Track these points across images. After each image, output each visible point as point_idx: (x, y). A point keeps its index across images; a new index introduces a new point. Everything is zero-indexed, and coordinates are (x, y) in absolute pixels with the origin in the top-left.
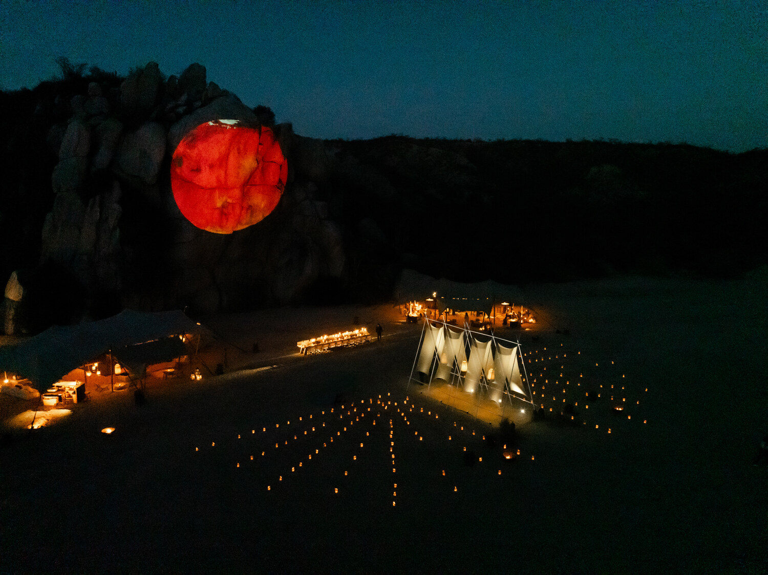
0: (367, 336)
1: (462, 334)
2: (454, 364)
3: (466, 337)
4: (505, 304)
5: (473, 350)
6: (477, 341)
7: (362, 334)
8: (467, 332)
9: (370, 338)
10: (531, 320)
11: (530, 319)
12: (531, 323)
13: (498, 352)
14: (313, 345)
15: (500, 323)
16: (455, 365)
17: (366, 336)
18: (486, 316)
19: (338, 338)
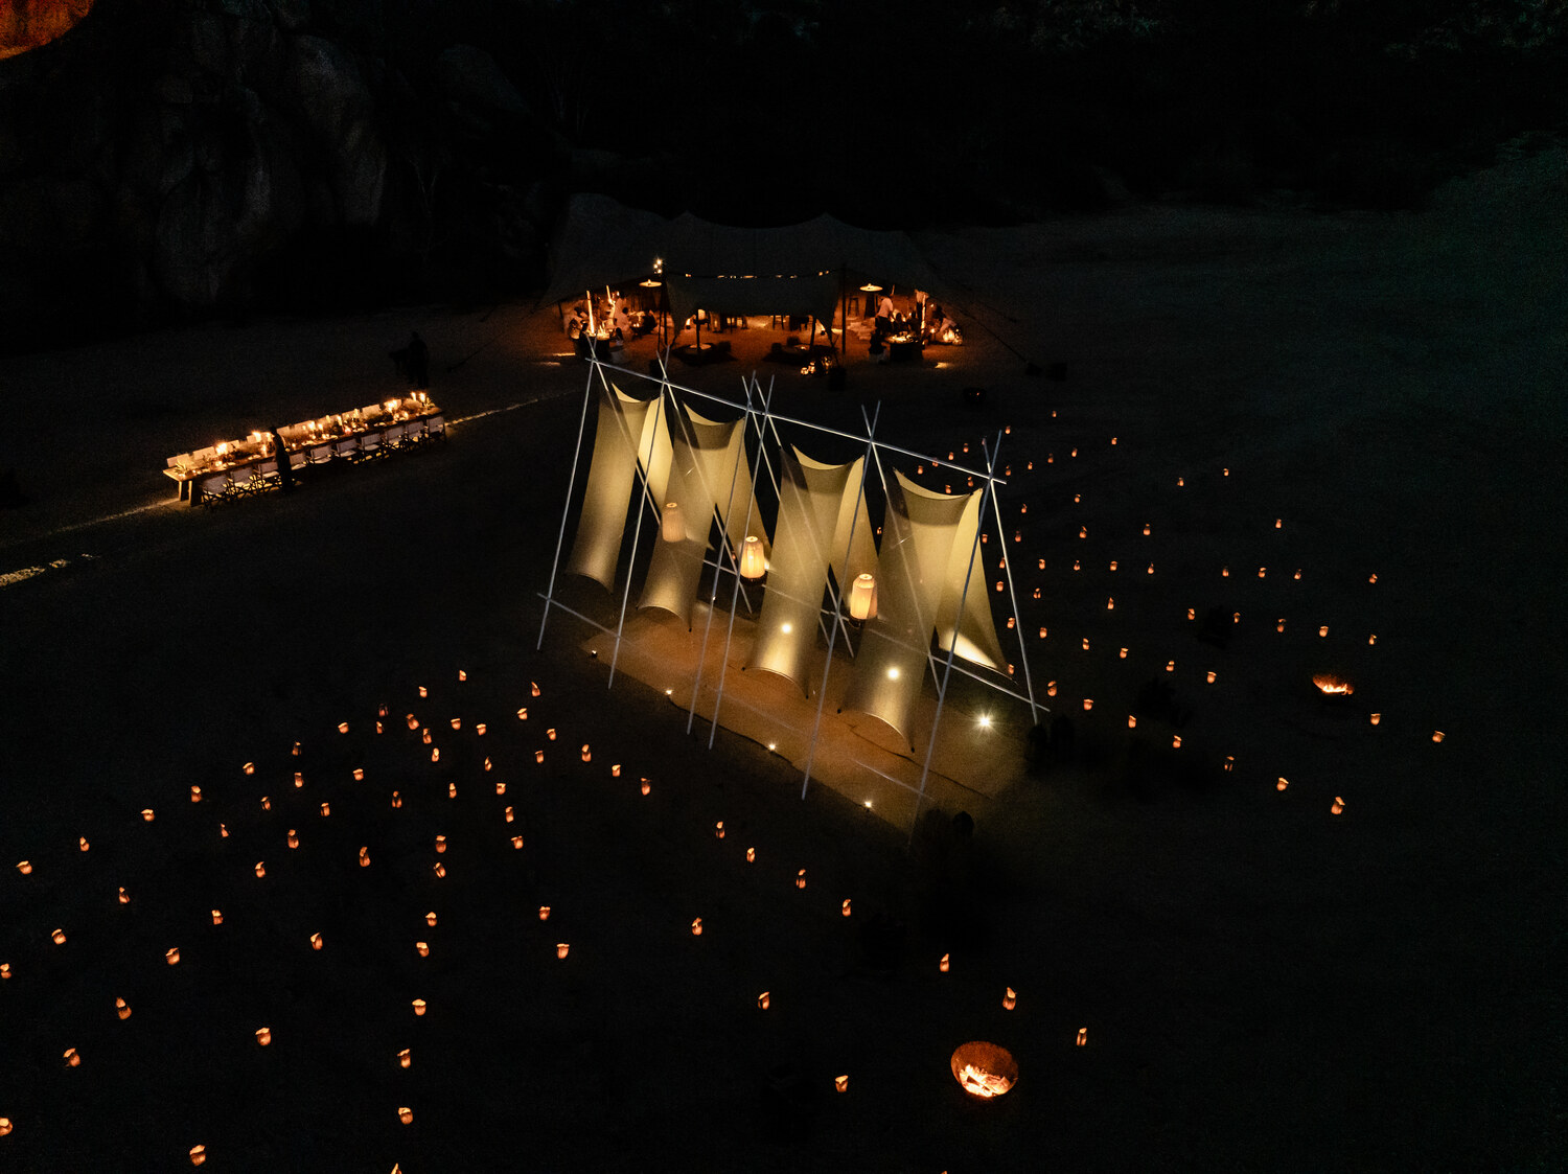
0: (430, 417)
1: (740, 427)
2: (714, 535)
3: (759, 440)
4: (871, 288)
5: (788, 496)
6: (804, 460)
7: (411, 411)
8: (760, 418)
9: (439, 425)
10: (949, 336)
11: (947, 331)
12: (950, 343)
13: (896, 509)
14: (220, 466)
15: (859, 349)
16: (718, 543)
17: (423, 419)
18: (820, 328)
19: (318, 434)
